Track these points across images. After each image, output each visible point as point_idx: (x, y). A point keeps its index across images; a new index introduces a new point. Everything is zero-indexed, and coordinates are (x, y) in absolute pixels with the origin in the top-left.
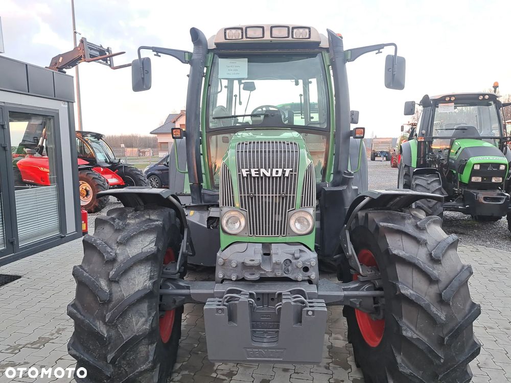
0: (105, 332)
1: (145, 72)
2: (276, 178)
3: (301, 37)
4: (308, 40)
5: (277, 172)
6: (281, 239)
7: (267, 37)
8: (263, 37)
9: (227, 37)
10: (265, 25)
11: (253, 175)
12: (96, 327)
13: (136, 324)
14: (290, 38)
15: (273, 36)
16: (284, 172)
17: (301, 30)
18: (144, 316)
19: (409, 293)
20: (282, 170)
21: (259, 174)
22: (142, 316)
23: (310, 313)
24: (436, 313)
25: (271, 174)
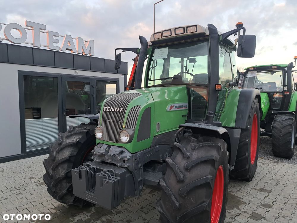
0: (51, 173)
1: (118, 60)
2: (117, 112)
3: (192, 32)
4: (196, 32)
5: (117, 109)
6: (115, 144)
7: (173, 35)
8: (171, 35)
9: (155, 38)
10: (171, 28)
11: (108, 110)
12: (49, 170)
13: (62, 172)
14: (185, 33)
15: (176, 34)
16: (120, 109)
17: (192, 28)
18: (65, 170)
19: (163, 185)
20: (119, 108)
21: (110, 110)
22: (64, 169)
23: (106, 182)
24: (174, 200)
25: (114, 110)
